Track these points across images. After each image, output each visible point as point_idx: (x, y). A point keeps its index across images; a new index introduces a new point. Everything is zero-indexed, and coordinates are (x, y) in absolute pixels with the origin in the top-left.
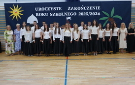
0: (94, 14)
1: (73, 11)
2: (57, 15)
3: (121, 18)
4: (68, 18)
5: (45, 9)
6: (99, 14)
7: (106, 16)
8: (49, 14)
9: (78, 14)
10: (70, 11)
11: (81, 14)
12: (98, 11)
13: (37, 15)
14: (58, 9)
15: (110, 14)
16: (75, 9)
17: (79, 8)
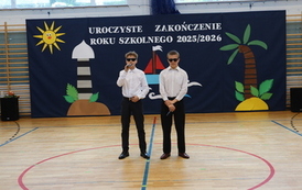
0: (208, 38)
1: (166, 34)
2: (133, 41)
3: (265, 46)
4: (155, 49)
5: (108, 30)
6: (219, 39)
7: (234, 42)
8: (117, 40)
9: (175, 39)
10: (160, 34)
11: (182, 39)
12: (216, 33)
13: (93, 41)
14: (136, 29)
15: (241, 38)
16: (170, 29)
17: (178, 28)
